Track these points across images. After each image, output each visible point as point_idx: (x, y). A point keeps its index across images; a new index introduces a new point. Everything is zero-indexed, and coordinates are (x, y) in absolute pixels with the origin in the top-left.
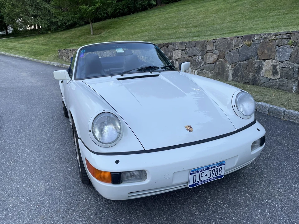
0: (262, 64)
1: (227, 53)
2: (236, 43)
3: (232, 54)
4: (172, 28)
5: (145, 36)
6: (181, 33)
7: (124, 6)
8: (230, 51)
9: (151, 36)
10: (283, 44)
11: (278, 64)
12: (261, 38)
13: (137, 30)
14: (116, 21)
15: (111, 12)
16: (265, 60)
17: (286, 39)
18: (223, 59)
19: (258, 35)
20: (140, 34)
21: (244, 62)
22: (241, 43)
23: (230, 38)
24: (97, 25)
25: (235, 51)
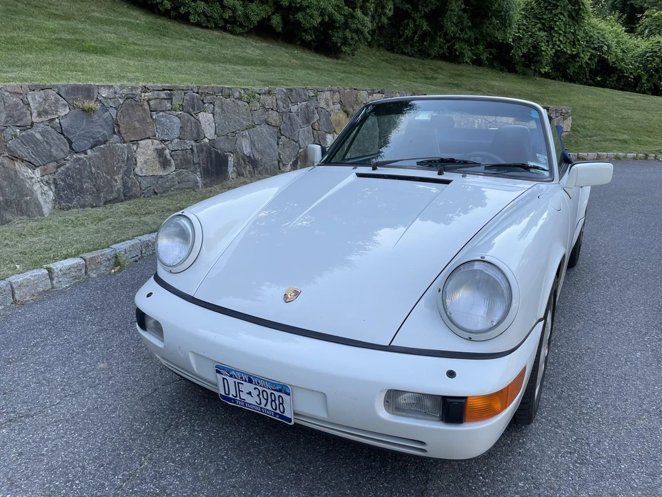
1: (15, 136)
8: (24, 128)
10: (164, 109)
12: (117, 96)
17: (164, 99)
19: (110, 87)
22: (65, 106)
25: (50, 129)
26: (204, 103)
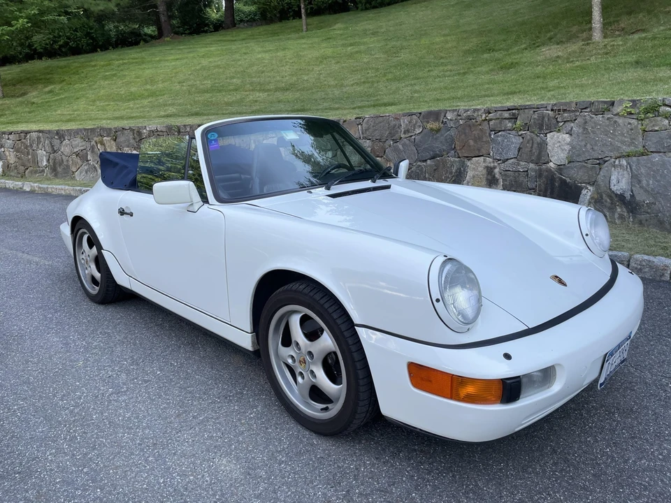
0: (463, 164)
1: (390, 146)
2: (407, 125)
3: (401, 147)
4: (230, 91)
5: (165, 105)
6: (256, 101)
7: (77, 32)
8: (395, 141)
9: (179, 105)
10: (503, 129)
11: (496, 164)
12: (459, 117)
13: (133, 89)
14: (65, 67)
15: (44, 42)
16: (469, 158)
17: (508, 119)
18: (381, 157)
19: (454, 111)
20: (147, 101)
21: (429, 162)
22: (420, 126)
23: (393, 116)
24: (10, 74)
25: (407, 142)
26: (558, 122)
